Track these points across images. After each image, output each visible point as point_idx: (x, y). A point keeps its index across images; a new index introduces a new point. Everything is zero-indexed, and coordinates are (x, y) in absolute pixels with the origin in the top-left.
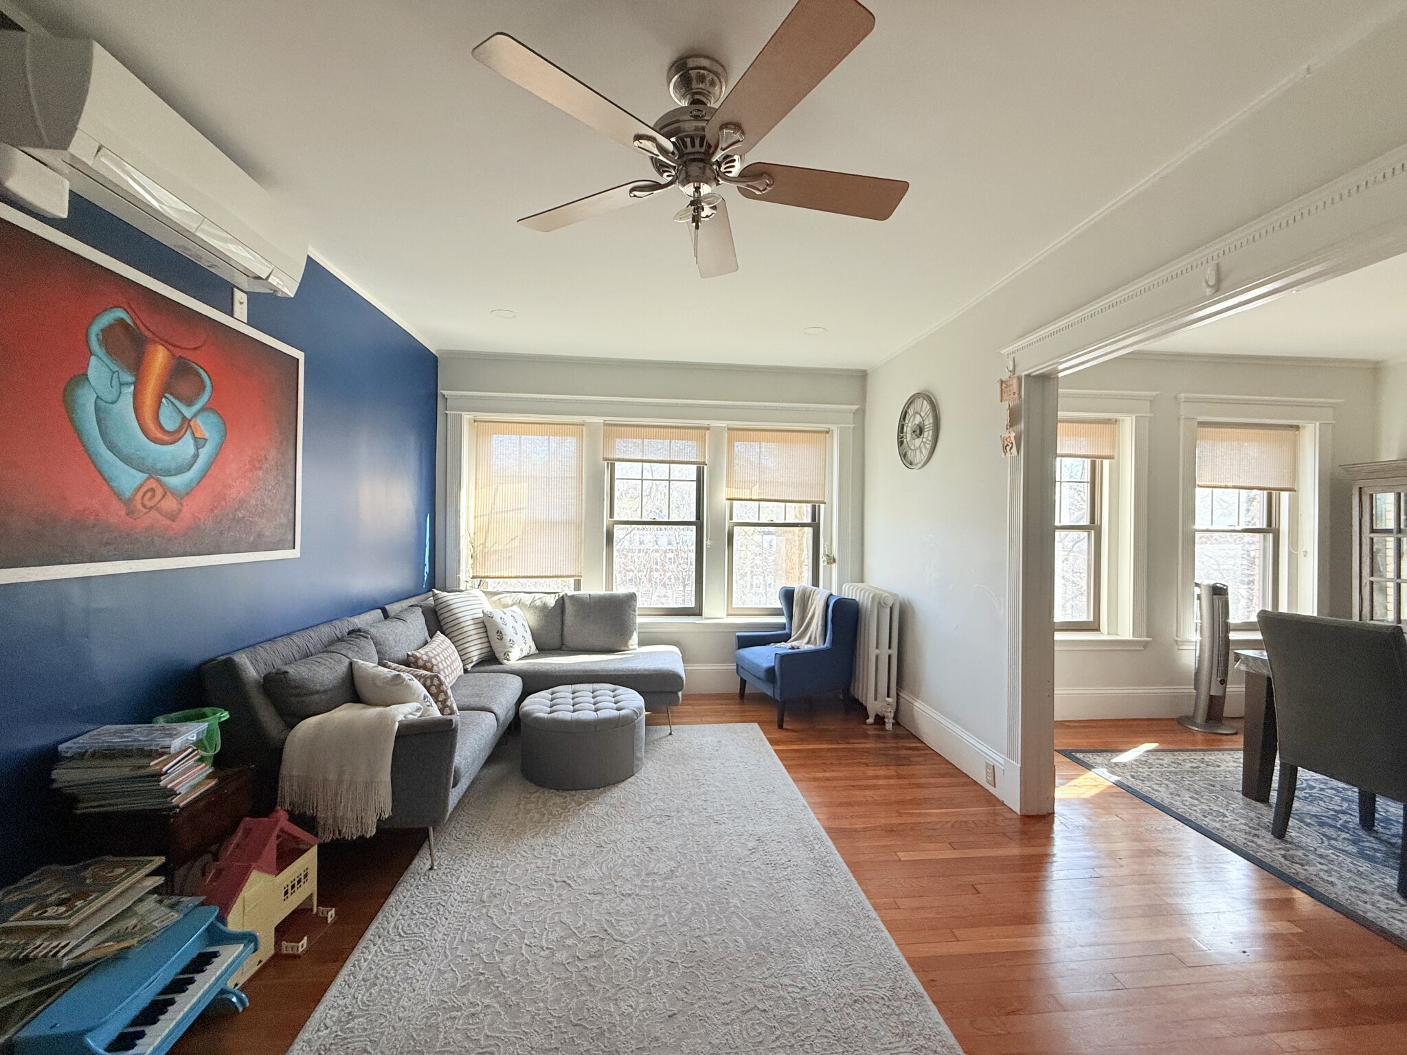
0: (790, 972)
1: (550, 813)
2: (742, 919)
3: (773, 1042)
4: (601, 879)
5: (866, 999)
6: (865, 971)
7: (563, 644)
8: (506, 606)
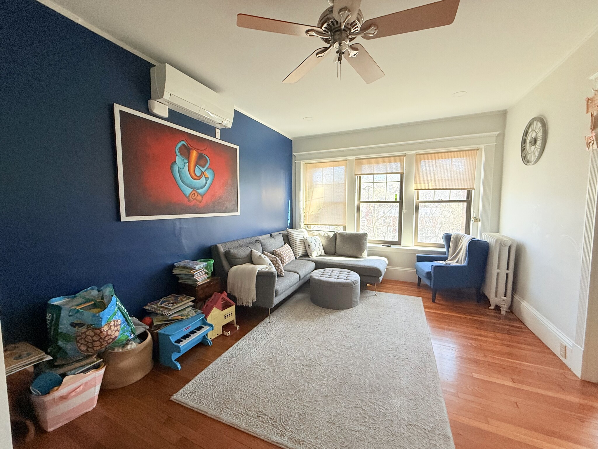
0: (384, 401)
1: (314, 315)
2: (372, 373)
3: (362, 422)
4: (322, 341)
5: (416, 426)
6: (422, 415)
7: (336, 252)
8: (314, 236)
